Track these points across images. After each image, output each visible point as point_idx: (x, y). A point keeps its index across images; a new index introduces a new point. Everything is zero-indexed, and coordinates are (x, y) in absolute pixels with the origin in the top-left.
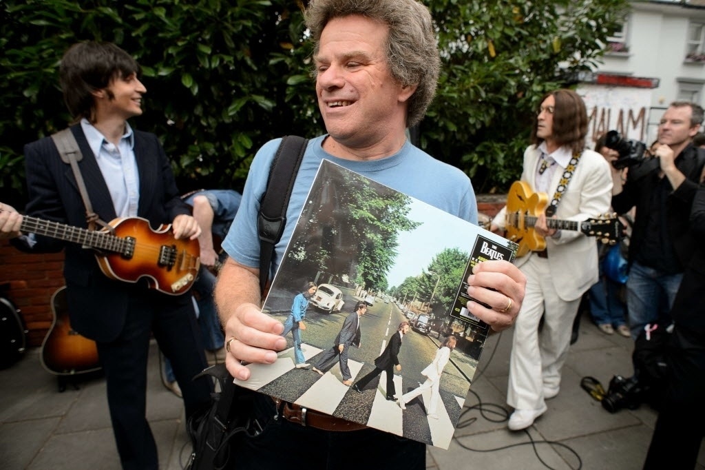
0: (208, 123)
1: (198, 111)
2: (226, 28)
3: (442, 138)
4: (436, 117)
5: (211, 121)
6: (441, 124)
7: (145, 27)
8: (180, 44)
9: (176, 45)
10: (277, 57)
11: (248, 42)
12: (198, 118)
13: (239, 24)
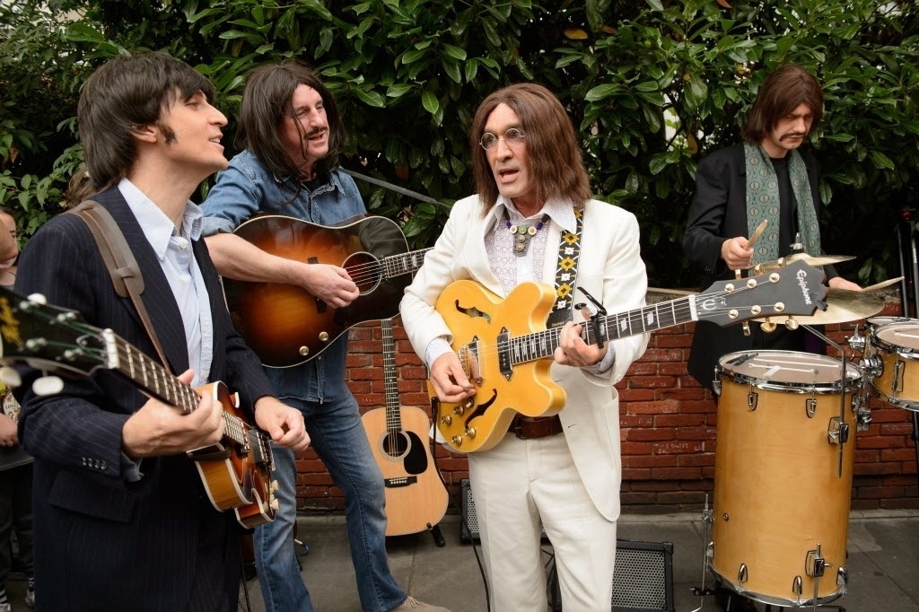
0: (451, 169)
1: (438, 148)
2: (487, 14)
3: (859, 181)
4: (851, 142)
5: (455, 164)
6: (862, 156)
7: (366, 25)
8: (419, 47)
9: (413, 49)
10: (566, 55)
11: (519, 34)
12: (435, 160)
13: (507, 7)
